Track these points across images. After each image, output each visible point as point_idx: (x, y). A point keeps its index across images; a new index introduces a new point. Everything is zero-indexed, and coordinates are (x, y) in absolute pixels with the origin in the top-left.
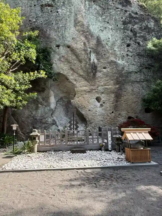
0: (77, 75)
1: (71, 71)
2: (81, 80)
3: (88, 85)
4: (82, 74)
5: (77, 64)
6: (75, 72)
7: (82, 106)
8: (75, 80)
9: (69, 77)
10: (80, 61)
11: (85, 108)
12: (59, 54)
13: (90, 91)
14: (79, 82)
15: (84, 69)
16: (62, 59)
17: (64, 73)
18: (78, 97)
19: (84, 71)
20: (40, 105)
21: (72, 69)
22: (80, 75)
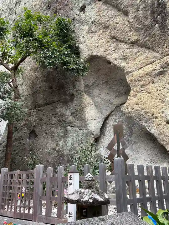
0: (126, 46)
1: (113, 43)
2: (136, 53)
3: (154, 60)
4: (134, 38)
5: (120, 23)
6: (121, 41)
7: (147, 113)
8: (125, 58)
9: (109, 56)
10: (126, 13)
11: (156, 118)
12: (87, 23)
13: (162, 70)
14: (134, 59)
15: (136, 25)
16: (93, 29)
17: (99, 54)
18: (136, 95)
19: (137, 30)
20: (69, 128)
21: (113, 38)
22: (132, 43)
